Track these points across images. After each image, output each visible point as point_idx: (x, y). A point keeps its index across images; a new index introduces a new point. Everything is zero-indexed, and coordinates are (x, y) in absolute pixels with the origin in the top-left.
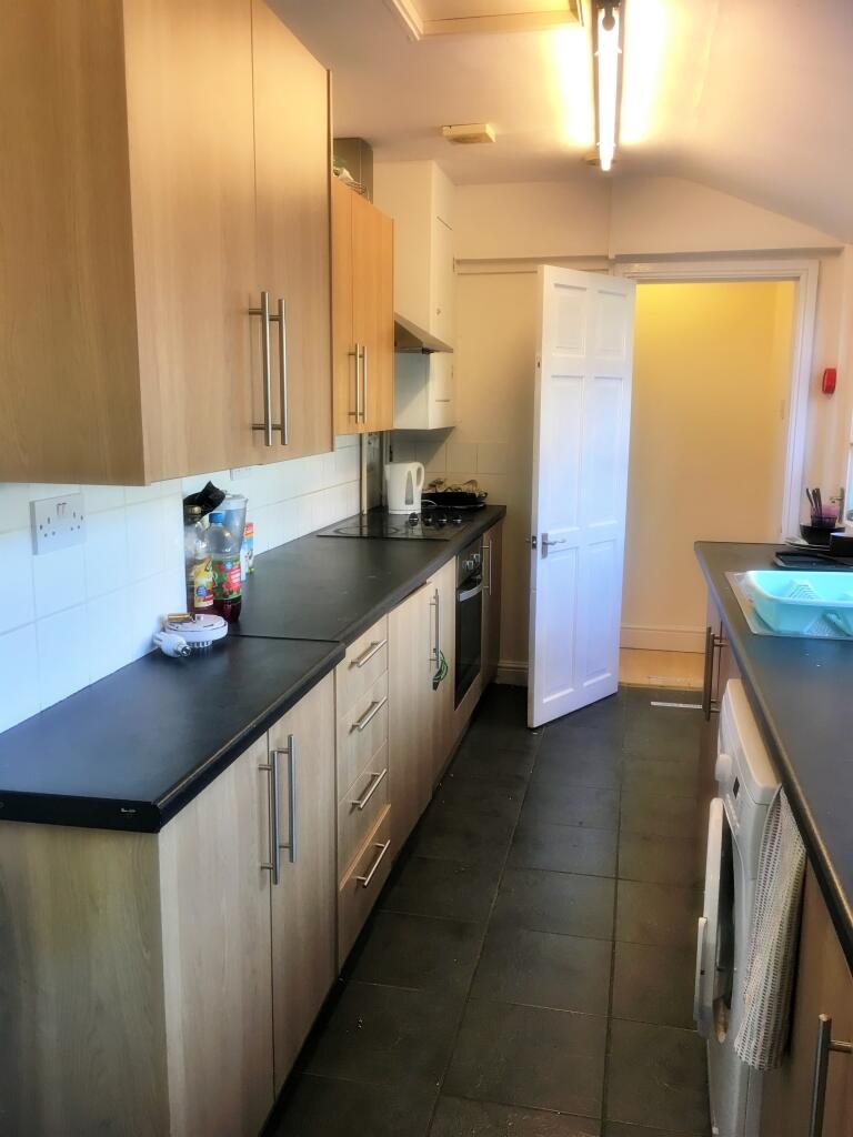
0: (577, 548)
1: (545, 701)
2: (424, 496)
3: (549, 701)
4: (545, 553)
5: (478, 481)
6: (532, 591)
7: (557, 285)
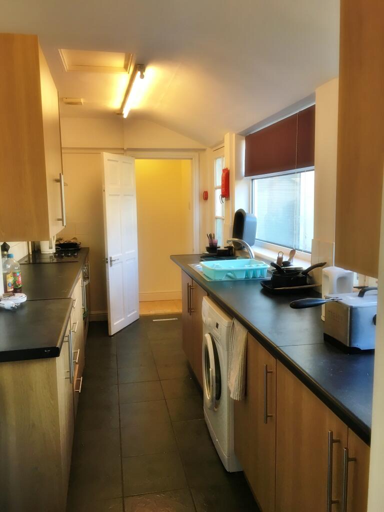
0: (122, 262)
1: (115, 324)
2: (56, 245)
3: (117, 323)
4: (111, 265)
5: (76, 237)
6: (107, 280)
7: (108, 160)
